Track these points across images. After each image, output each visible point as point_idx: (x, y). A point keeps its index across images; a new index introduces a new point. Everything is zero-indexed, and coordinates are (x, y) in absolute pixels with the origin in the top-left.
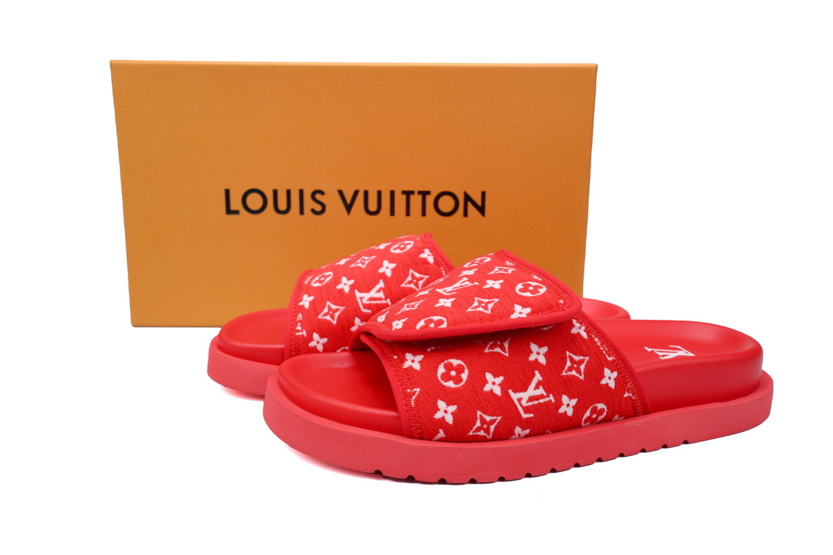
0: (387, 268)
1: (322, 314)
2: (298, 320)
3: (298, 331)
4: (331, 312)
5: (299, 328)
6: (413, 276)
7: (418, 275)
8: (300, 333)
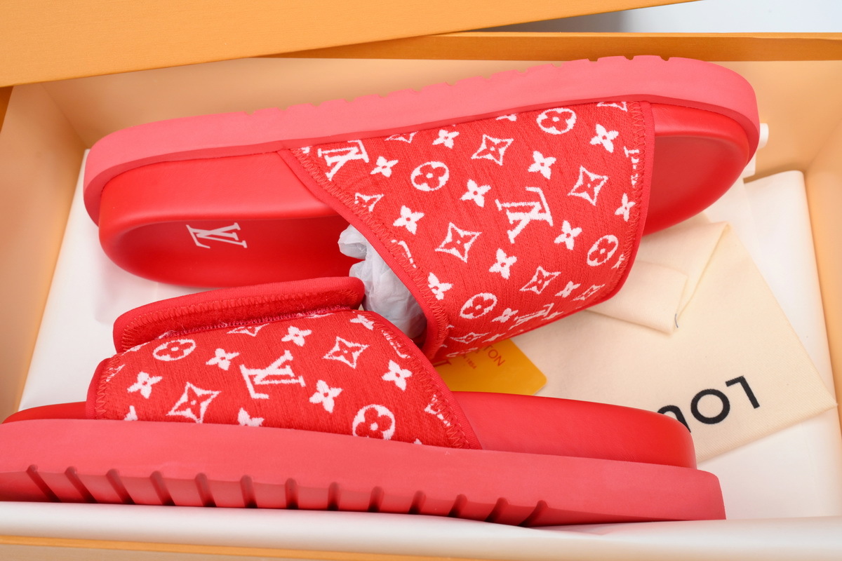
0: (503, 265)
1: (602, 183)
2: (637, 175)
3: (635, 156)
4: (589, 185)
5: (635, 161)
6: (462, 251)
7: (454, 252)
8: (633, 152)
